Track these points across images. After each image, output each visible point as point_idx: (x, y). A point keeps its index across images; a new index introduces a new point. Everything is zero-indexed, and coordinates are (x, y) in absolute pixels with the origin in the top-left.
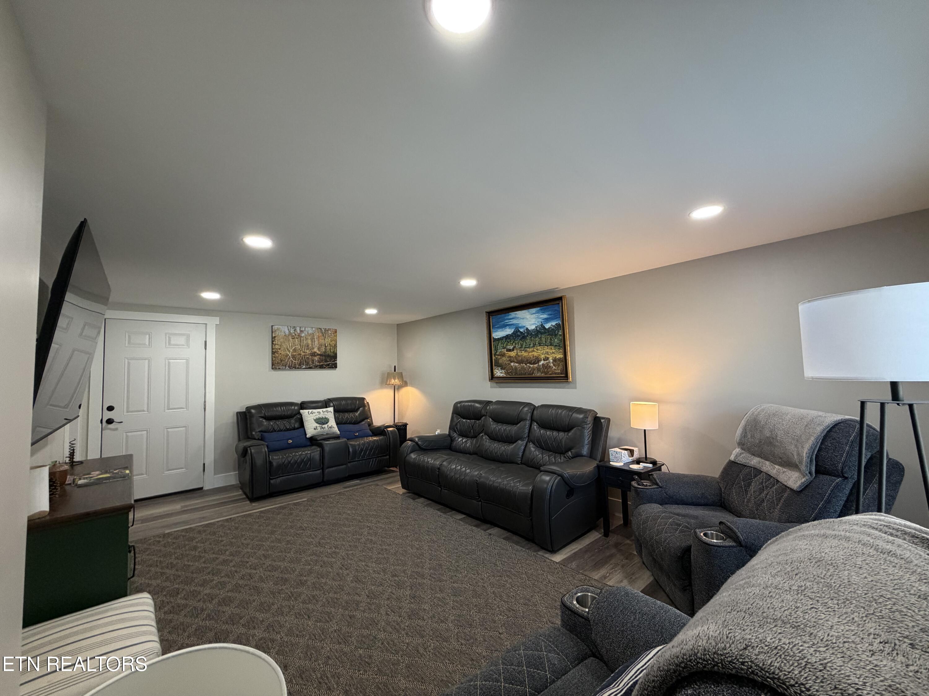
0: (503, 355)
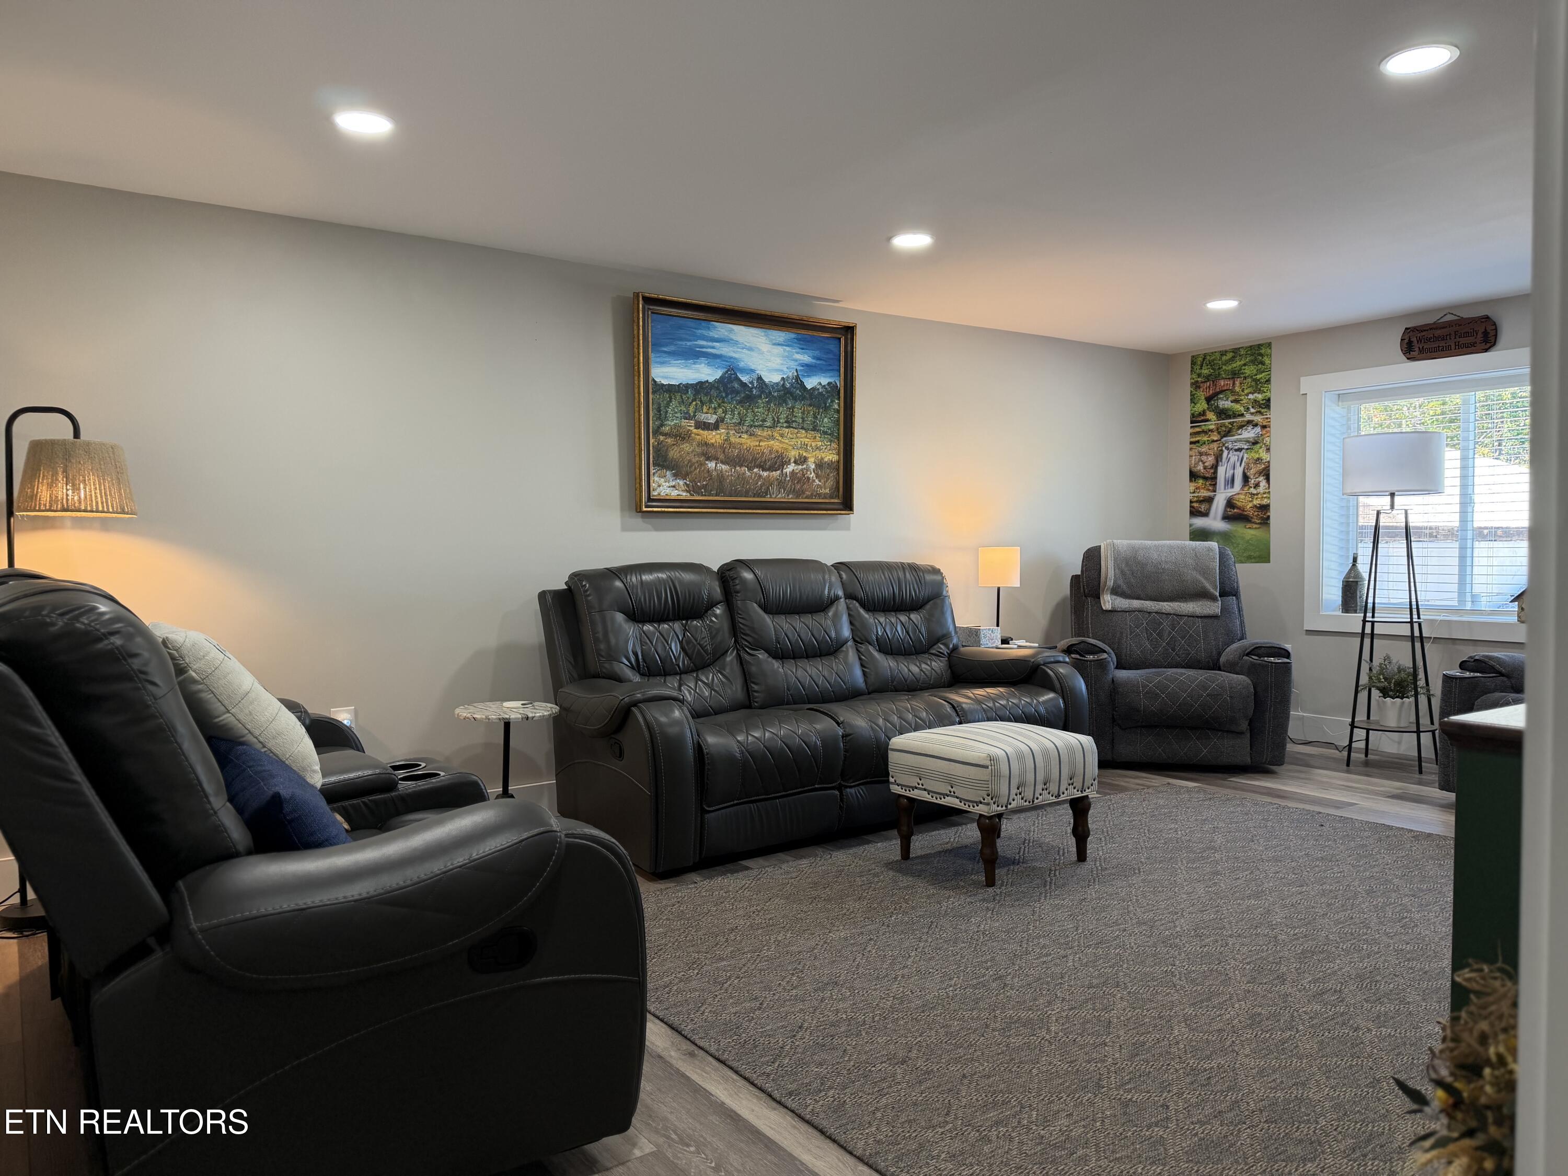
0: (683, 437)
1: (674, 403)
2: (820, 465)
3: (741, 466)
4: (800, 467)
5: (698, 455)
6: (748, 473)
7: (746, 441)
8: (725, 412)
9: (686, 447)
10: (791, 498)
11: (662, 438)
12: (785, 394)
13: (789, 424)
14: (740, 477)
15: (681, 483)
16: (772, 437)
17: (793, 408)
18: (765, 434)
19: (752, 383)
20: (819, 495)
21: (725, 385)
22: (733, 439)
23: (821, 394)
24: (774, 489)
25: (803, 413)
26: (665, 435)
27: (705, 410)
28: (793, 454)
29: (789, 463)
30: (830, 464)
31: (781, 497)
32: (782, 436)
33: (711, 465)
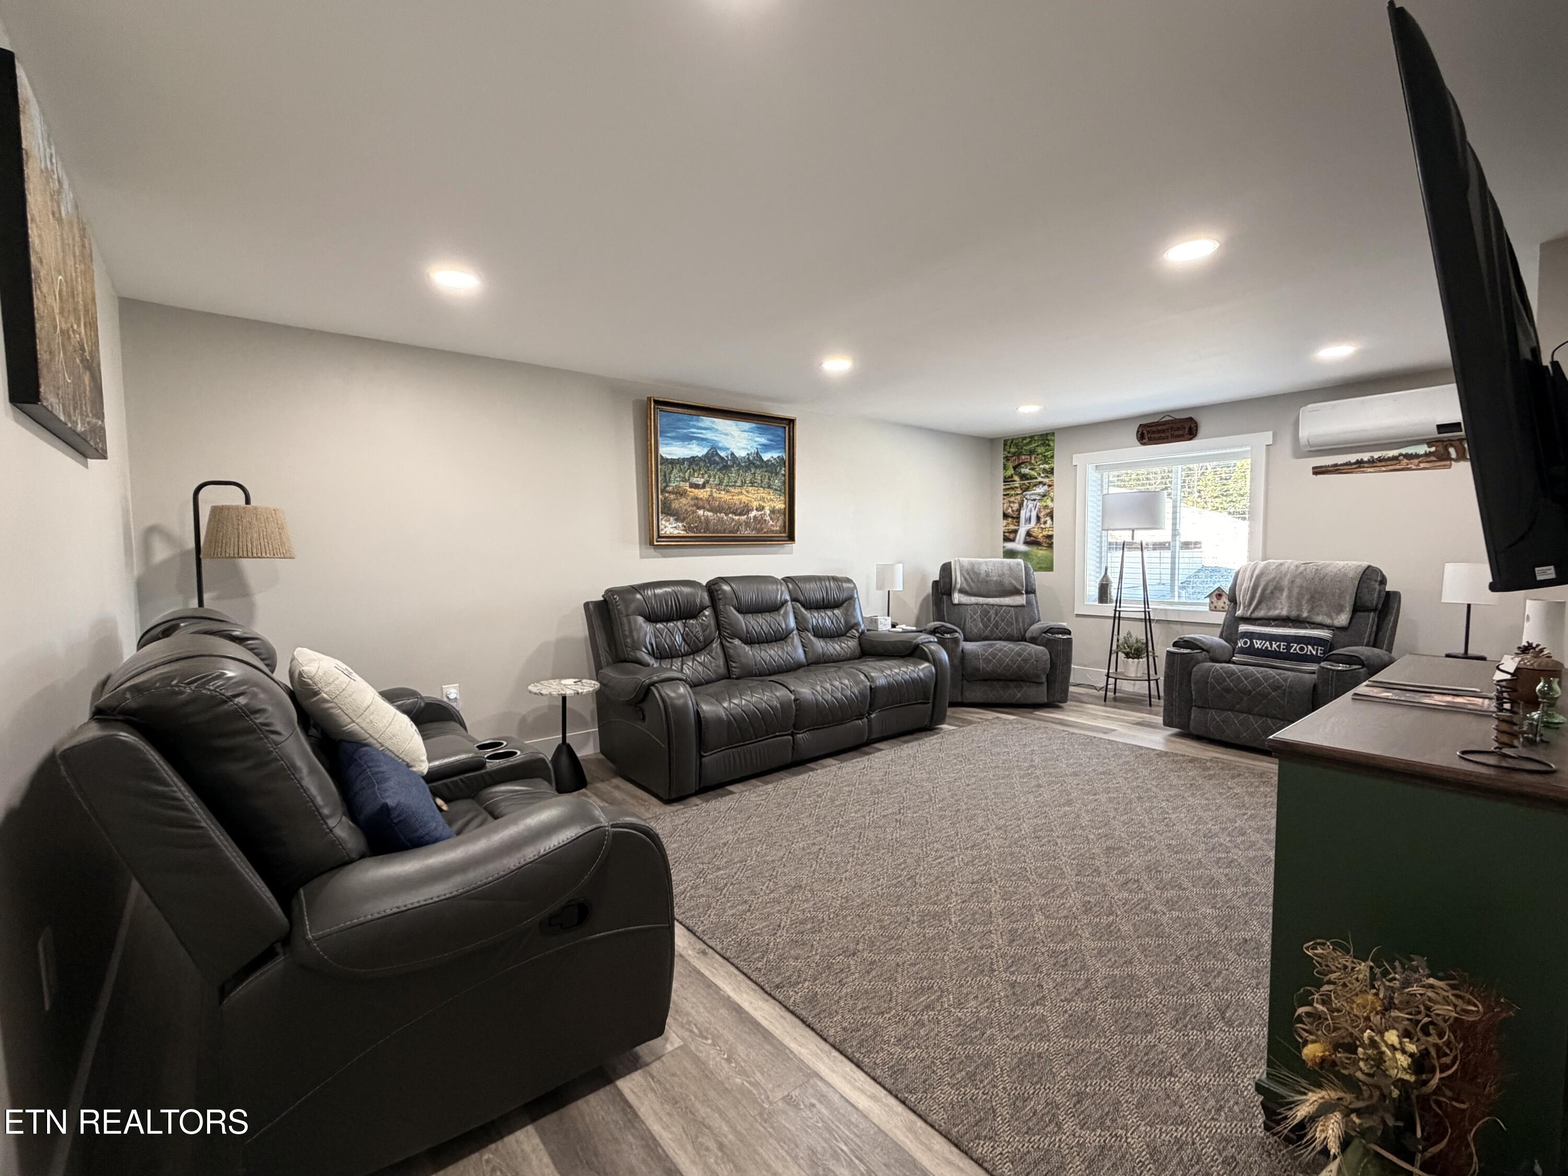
0: (682, 494)
1: (675, 471)
2: (773, 511)
3: (720, 513)
4: (760, 513)
5: (692, 506)
6: (725, 518)
7: (724, 496)
8: (709, 477)
9: (684, 501)
10: (754, 534)
11: (667, 495)
12: (750, 464)
13: (752, 483)
14: (721, 520)
15: (680, 525)
16: (741, 493)
17: (755, 473)
18: (736, 491)
19: (727, 457)
20: (772, 531)
21: (709, 459)
22: (715, 495)
23: (773, 464)
24: (742, 528)
25: (761, 477)
26: (669, 492)
27: (696, 475)
28: (755, 504)
29: (752, 510)
30: (779, 511)
31: (747, 533)
32: (748, 492)
33: (700, 512)
